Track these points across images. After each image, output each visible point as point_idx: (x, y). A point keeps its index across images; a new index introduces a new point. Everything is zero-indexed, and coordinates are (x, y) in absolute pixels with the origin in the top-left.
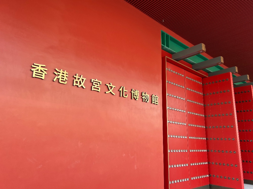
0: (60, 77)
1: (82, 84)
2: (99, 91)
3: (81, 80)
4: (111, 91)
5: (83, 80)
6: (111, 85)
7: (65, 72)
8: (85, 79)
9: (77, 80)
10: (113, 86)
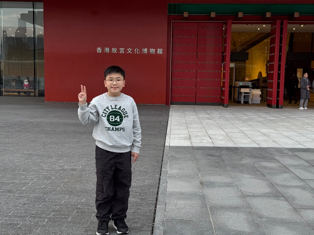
0: (106, 50)
1: (116, 52)
2: (124, 53)
3: (115, 50)
4: (130, 52)
5: (116, 50)
6: (130, 49)
7: (108, 48)
8: (116, 49)
9: (113, 50)
10: (131, 49)
